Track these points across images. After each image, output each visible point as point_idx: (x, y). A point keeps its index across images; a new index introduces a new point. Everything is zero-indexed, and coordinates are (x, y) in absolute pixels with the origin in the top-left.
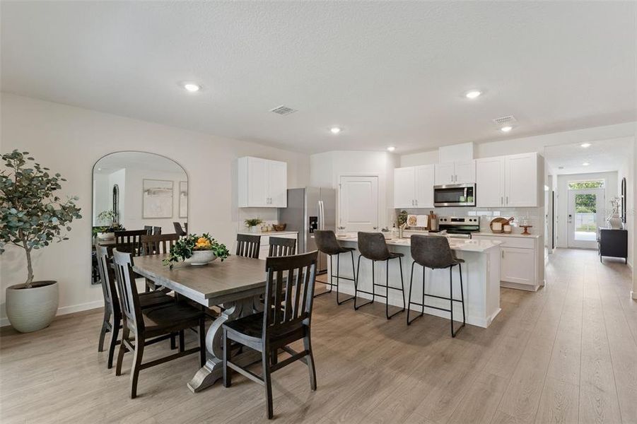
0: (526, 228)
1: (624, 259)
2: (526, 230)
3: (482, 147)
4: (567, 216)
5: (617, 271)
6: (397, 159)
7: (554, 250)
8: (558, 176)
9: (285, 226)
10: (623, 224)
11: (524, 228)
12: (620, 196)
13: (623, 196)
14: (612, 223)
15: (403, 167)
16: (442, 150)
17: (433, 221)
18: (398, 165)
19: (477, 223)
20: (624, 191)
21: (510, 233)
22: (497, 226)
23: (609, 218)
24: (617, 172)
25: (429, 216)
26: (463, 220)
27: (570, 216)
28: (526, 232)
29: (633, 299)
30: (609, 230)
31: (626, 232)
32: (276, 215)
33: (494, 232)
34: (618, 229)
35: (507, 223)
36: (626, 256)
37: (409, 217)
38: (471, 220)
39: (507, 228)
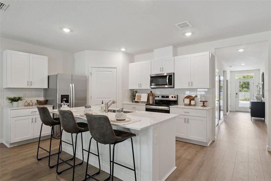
0: (204, 102)
1: (263, 119)
2: (204, 103)
3: (179, 49)
4: (235, 94)
5: (259, 127)
6: (131, 57)
7: (227, 113)
8: (231, 72)
9: (47, 101)
10: (262, 98)
11: (203, 102)
12: (261, 83)
13: (263, 83)
14: (257, 98)
15: (135, 62)
16: (156, 51)
17: (151, 98)
18: (132, 61)
19: (175, 99)
20: (263, 80)
21: (195, 105)
22: (187, 101)
23: (255, 95)
24: (260, 70)
25: (148, 94)
26: (168, 97)
27: (237, 94)
28: (204, 106)
29: (268, 151)
30: (256, 102)
31: (264, 103)
32: (42, 93)
33: (185, 105)
34: (260, 101)
35: (193, 99)
36: (264, 117)
37: (137, 94)
38: (172, 97)
39: (193, 102)
